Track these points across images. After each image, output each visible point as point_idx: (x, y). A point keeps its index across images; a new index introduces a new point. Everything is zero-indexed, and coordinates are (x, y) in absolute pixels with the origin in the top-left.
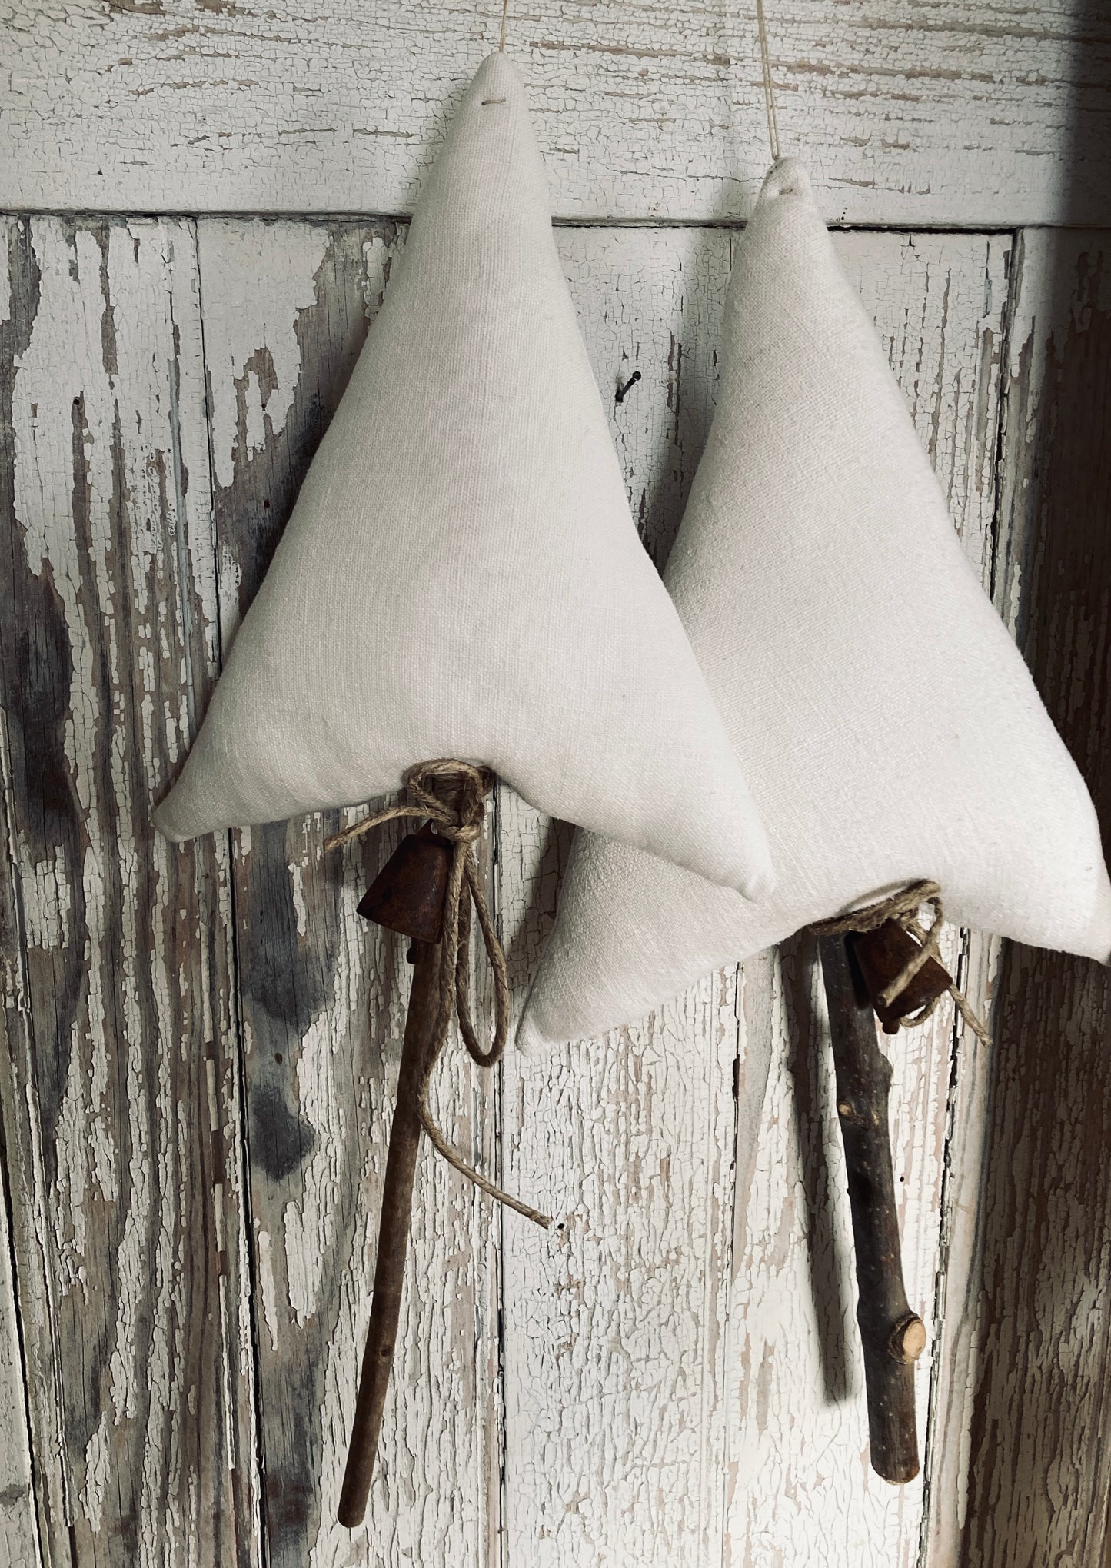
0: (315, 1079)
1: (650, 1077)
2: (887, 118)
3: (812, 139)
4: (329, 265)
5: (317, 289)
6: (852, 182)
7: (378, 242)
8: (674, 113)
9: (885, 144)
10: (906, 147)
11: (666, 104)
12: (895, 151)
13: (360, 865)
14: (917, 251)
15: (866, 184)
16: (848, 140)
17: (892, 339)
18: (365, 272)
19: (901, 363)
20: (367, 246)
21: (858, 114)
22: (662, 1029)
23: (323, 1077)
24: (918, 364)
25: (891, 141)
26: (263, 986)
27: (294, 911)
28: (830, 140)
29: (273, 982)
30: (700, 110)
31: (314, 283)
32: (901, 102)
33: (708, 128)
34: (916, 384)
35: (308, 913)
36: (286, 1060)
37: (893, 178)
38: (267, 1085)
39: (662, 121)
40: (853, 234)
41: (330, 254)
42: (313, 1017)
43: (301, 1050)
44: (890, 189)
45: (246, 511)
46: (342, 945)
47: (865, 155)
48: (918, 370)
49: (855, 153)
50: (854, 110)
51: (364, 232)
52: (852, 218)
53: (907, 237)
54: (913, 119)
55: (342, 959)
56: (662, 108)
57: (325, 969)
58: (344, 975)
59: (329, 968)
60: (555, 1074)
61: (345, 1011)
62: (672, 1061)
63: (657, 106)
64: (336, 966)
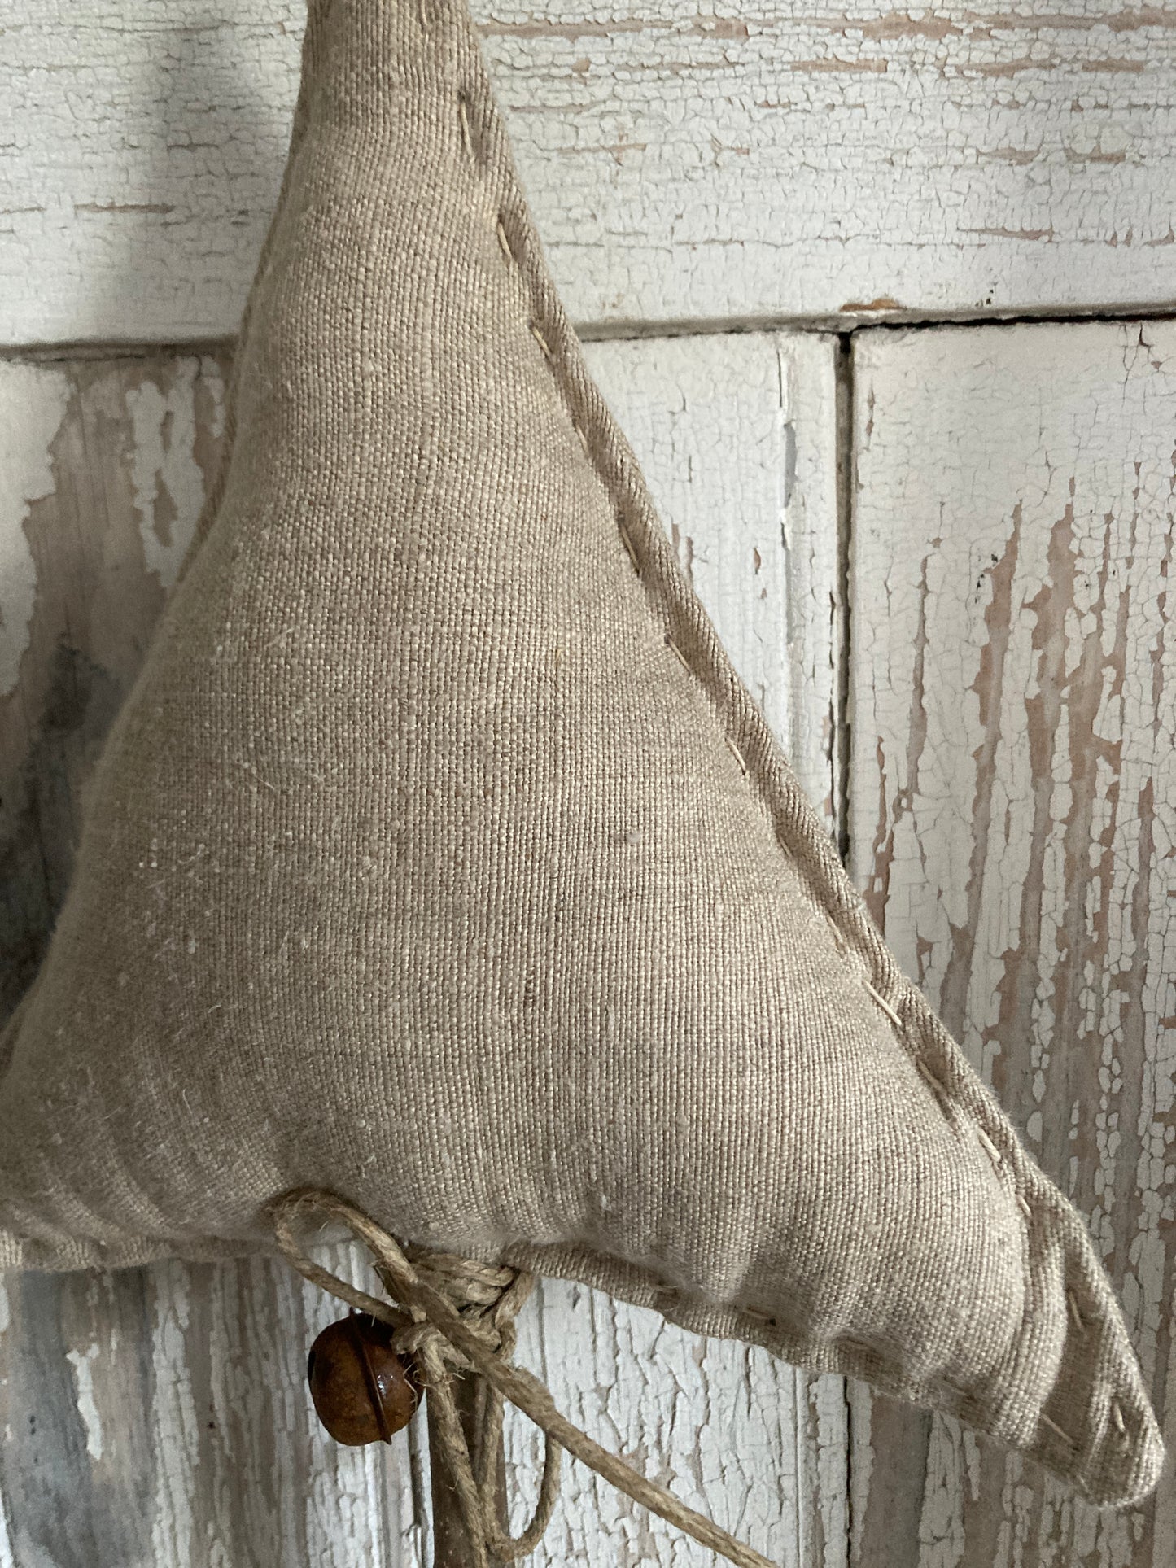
2: (1077, 107)
3: (919, 158)
4: (73, 429)
5: (54, 468)
6: (1004, 232)
7: (149, 388)
8: (645, 134)
9: (1072, 156)
10: (1117, 158)
11: (627, 120)
12: (1093, 168)
13: (180, 1363)
14: (1158, 353)
15: (1035, 235)
16: (997, 154)
17: (1109, 518)
18: (130, 438)
19: (1130, 561)
20: (131, 396)
21: (1014, 105)
24: (1164, 563)
25: (1087, 148)
26: (45, 1524)
27: (80, 1421)
28: (958, 158)
29: (60, 1520)
30: (694, 124)
31: (49, 459)
32: (1103, 76)
33: (709, 156)
34: (1162, 598)
35: (104, 1425)
37: (1091, 218)
39: (622, 149)
40: (1020, 329)
41: (73, 410)
44: (1086, 241)
46: (161, 1482)
47: (1031, 182)
48: (1164, 571)
49: (1010, 178)
50: (1004, 98)
51: (125, 375)
52: (1005, 300)
53: (1133, 330)
54: (1132, 106)
55: (161, 1499)
56: (620, 127)
57: (138, 1513)
58: (166, 1524)
59: (143, 1508)
63: (609, 123)
64: (151, 1508)
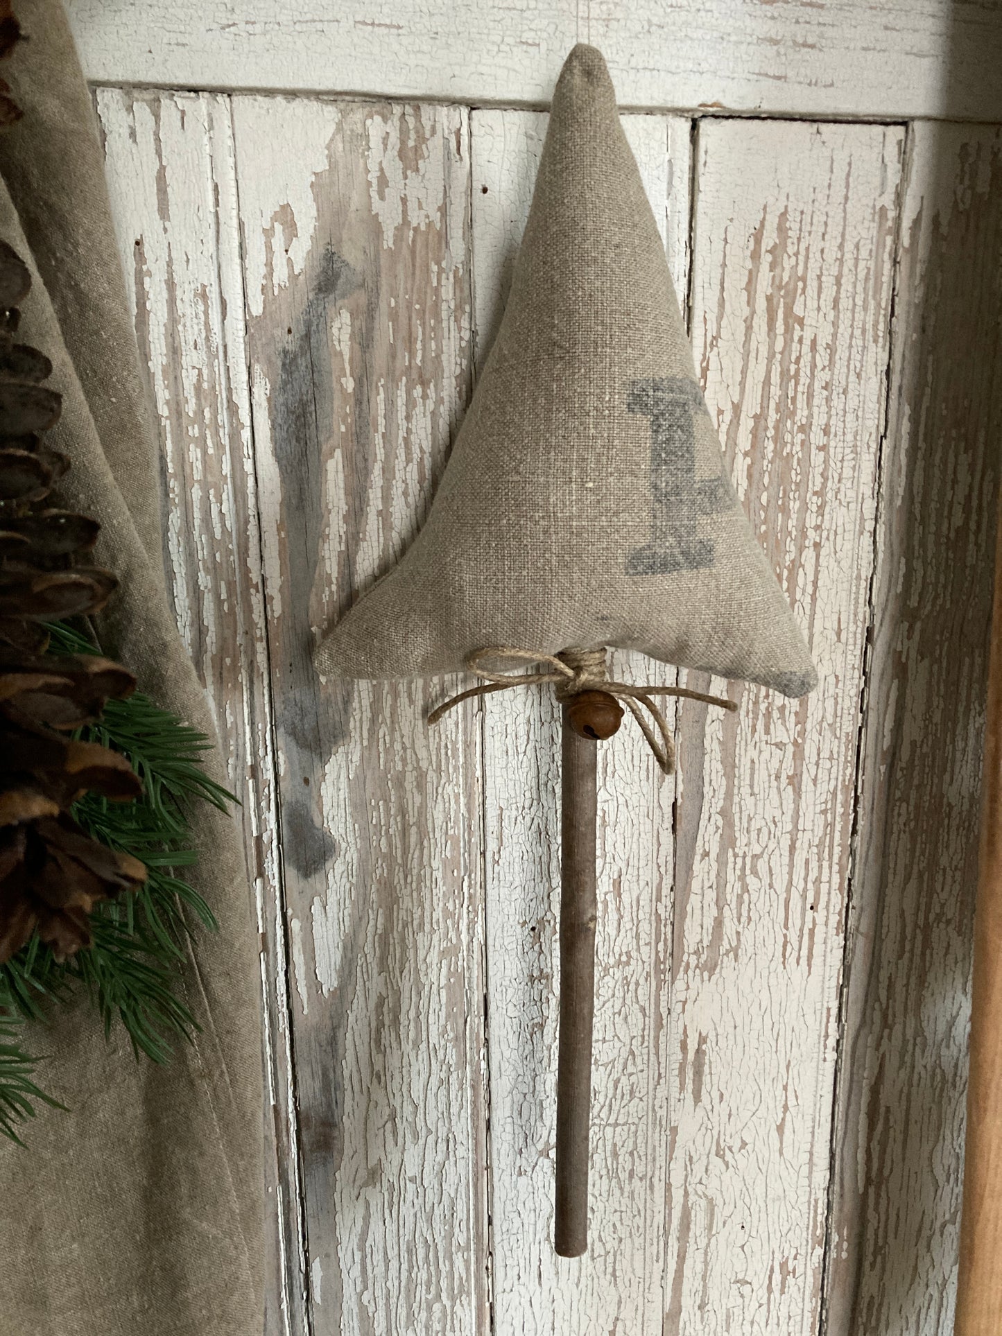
0: (335, 800)
1: (604, 812)
2: (797, 22)
3: (733, 38)
4: (338, 137)
5: (329, 157)
6: (766, 75)
7: (378, 119)
8: (619, 14)
9: (794, 42)
10: (812, 46)
11: (612, 6)
12: (804, 50)
14: (824, 137)
15: (779, 78)
16: (765, 39)
17: (802, 213)
18: (367, 144)
19: (810, 233)
20: (369, 122)
21: (773, 18)
22: (614, 774)
23: (342, 797)
24: (824, 235)
25: (800, 40)
26: (293, 723)
28: (749, 39)
29: (301, 720)
30: (641, 11)
31: (326, 152)
32: (809, 9)
33: (646, 27)
34: (822, 251)
36: (312, 781)
37: (802, 70)
38: (297, 802)
39: (609, 20)
40: (769, 122)
41: (339, 128)
42: (333, 750)
43: (324, 775)
44: (800, 83)
45: (273, 336)
46: (356, 694)
47: (778, 53)
48: (823, 239)
49: (771, 51)
50: (769, 14)
51: (367, 110)
52: (767, 107)
53: (815, 126)
54: (819, 24)
55: (355, 704)
56: (609, 9)
57: (342, 713)
58: (357, 717)
59: (346, 711)
60: (527, 805)
61: (359, 747)
62: (621, 800)
63: (604, 7)
64: (351, 710)
